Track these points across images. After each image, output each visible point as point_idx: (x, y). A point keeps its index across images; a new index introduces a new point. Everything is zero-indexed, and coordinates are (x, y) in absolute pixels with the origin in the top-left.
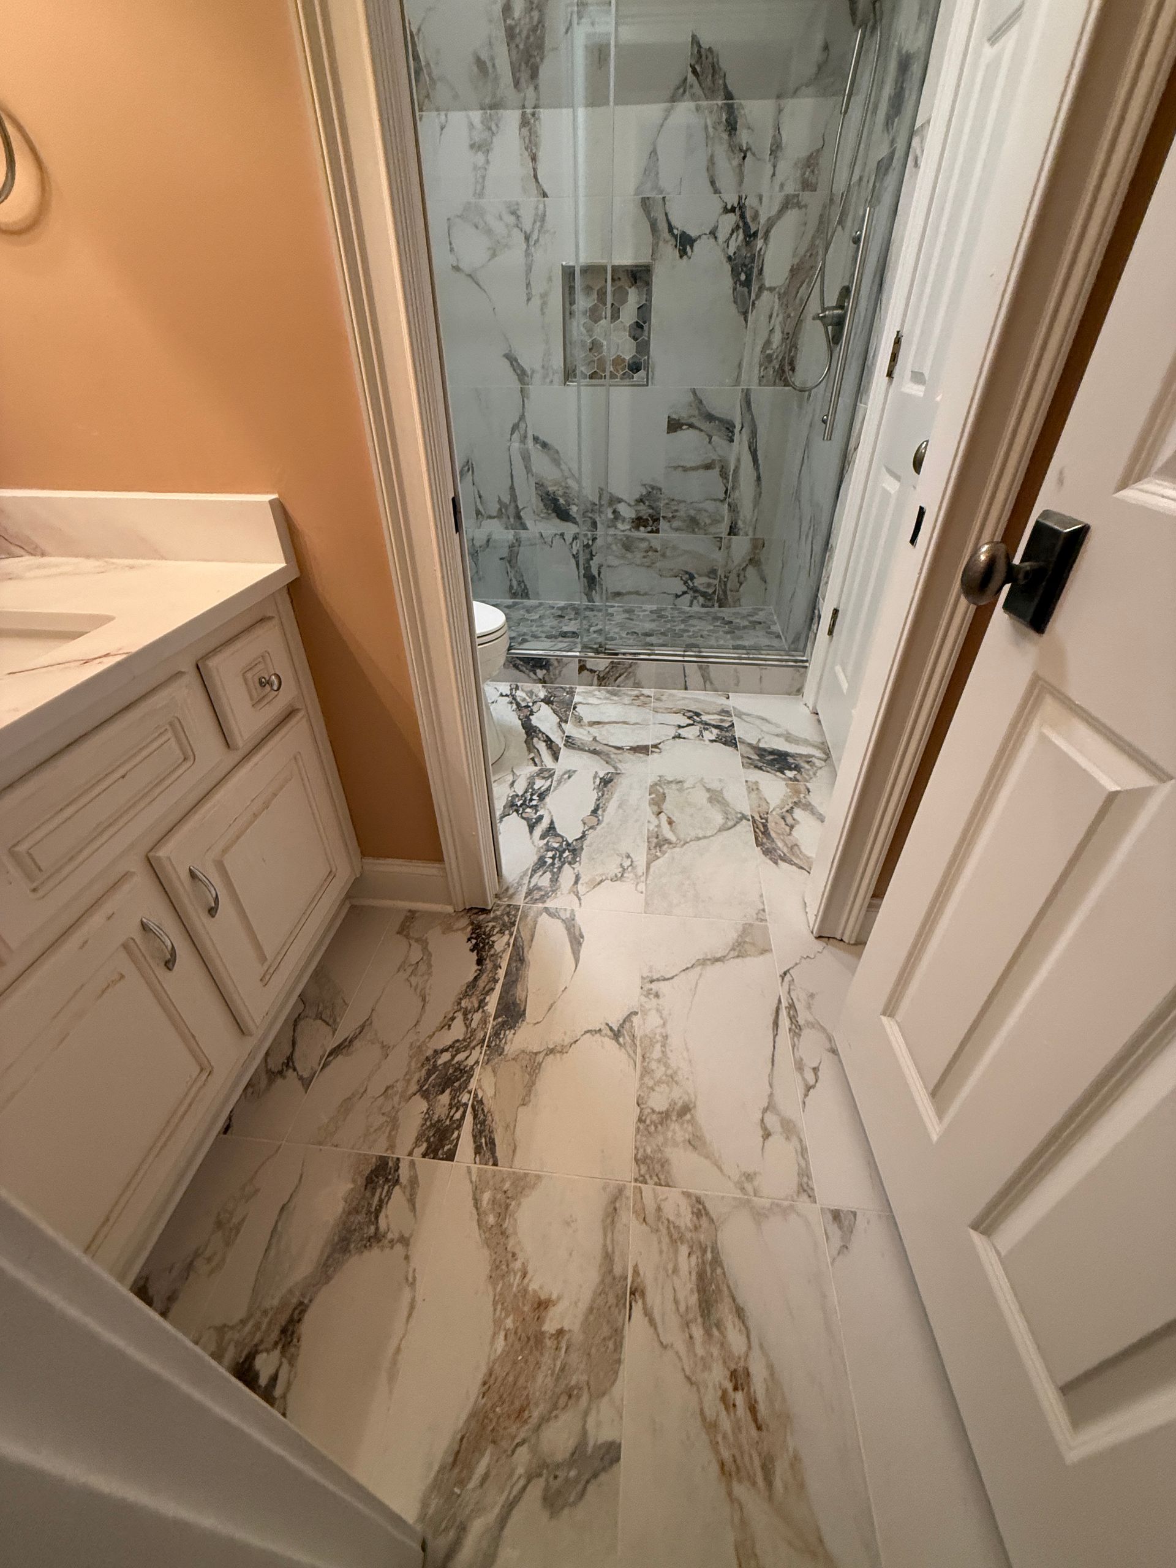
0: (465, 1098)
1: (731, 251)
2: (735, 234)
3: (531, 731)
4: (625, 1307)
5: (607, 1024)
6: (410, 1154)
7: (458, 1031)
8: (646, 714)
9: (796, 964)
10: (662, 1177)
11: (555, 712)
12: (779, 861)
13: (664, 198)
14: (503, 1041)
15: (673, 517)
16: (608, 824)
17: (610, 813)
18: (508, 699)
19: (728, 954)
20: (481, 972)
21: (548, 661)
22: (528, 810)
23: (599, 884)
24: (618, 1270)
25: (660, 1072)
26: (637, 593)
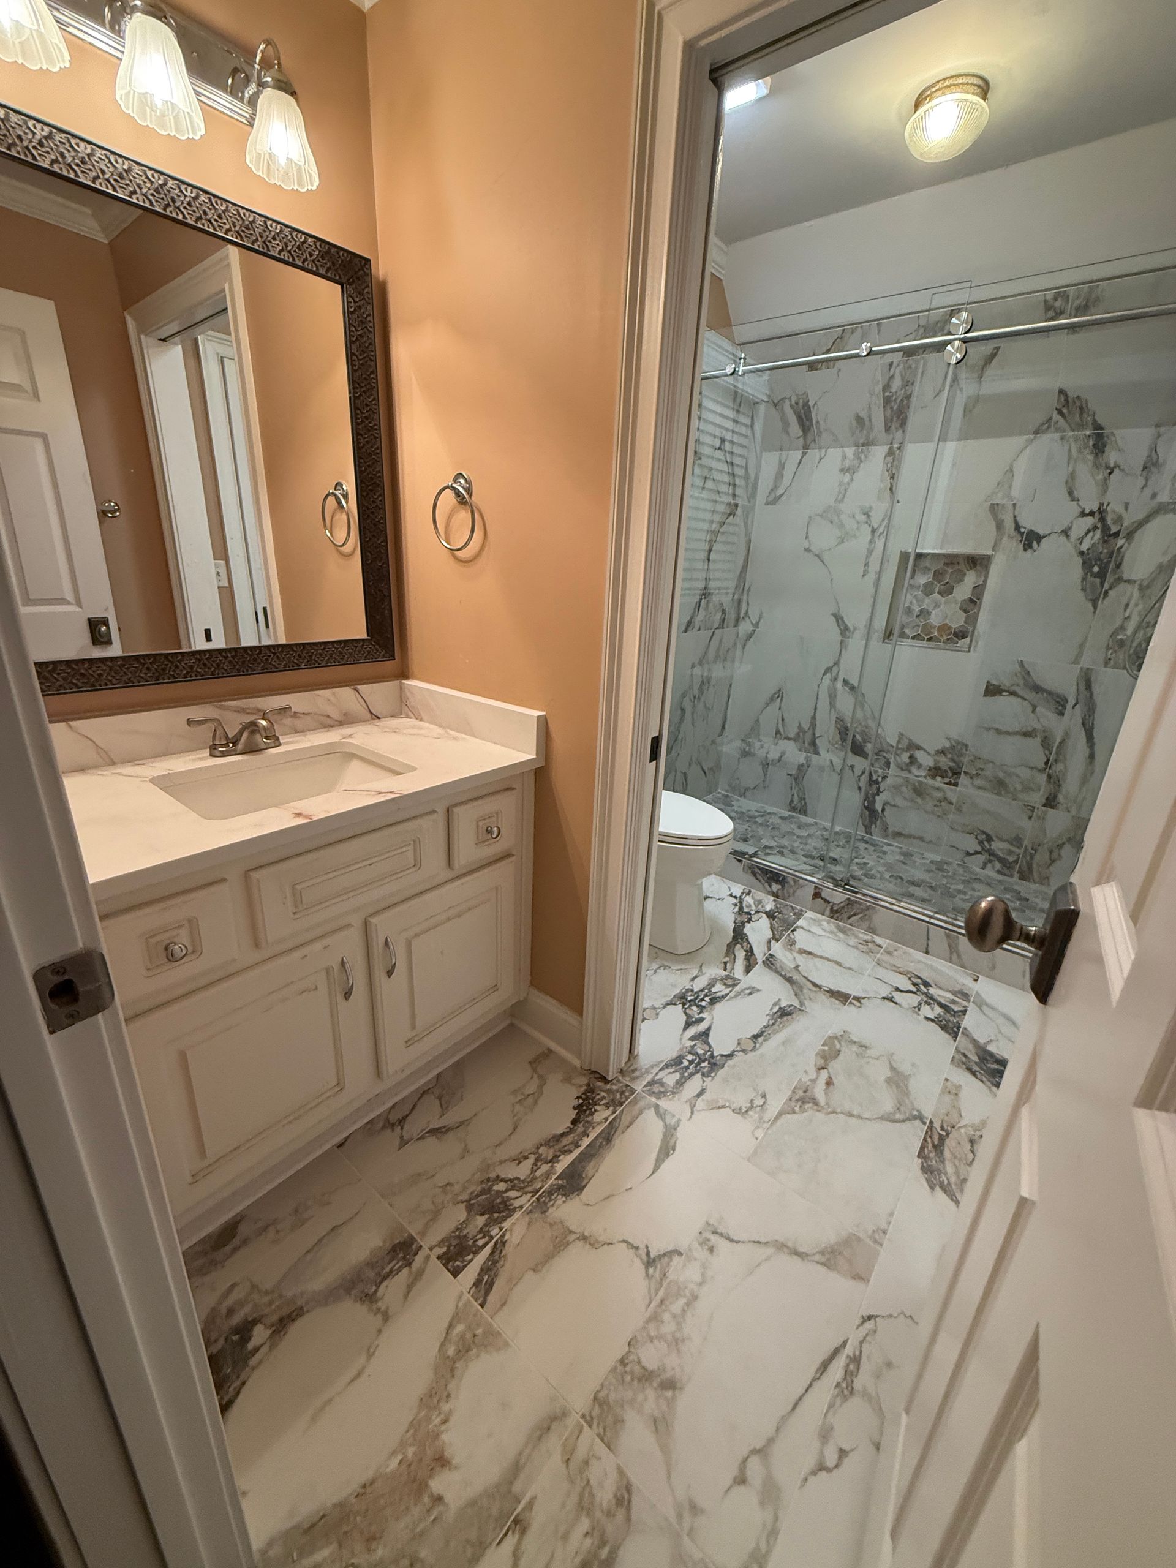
0: (494, 1231)
1: (1085, 547)
2: (1091, 534)
3: (739, 935)
4: (501, 1530)
5: (647, 1247)
6: (431, 1249)
7: (522, 1171)
8: (867, 963)
9: (891, 1316)
10: (608, 1434)
11: (772, 928)
12: (937, 1188)
13: (1014, 505)
14: (552, 1203)
15: (978, 775)
16: (762, 1056)
17: (770, 1047)
18: (734, 901)
19: (814, 1254)
20: (570, 1131)
21: (784, 878)
22: (694, 1008)
23: (719, 1108)
24: (517, 1487)
25: (669, 1327)
26: (921, 839)
